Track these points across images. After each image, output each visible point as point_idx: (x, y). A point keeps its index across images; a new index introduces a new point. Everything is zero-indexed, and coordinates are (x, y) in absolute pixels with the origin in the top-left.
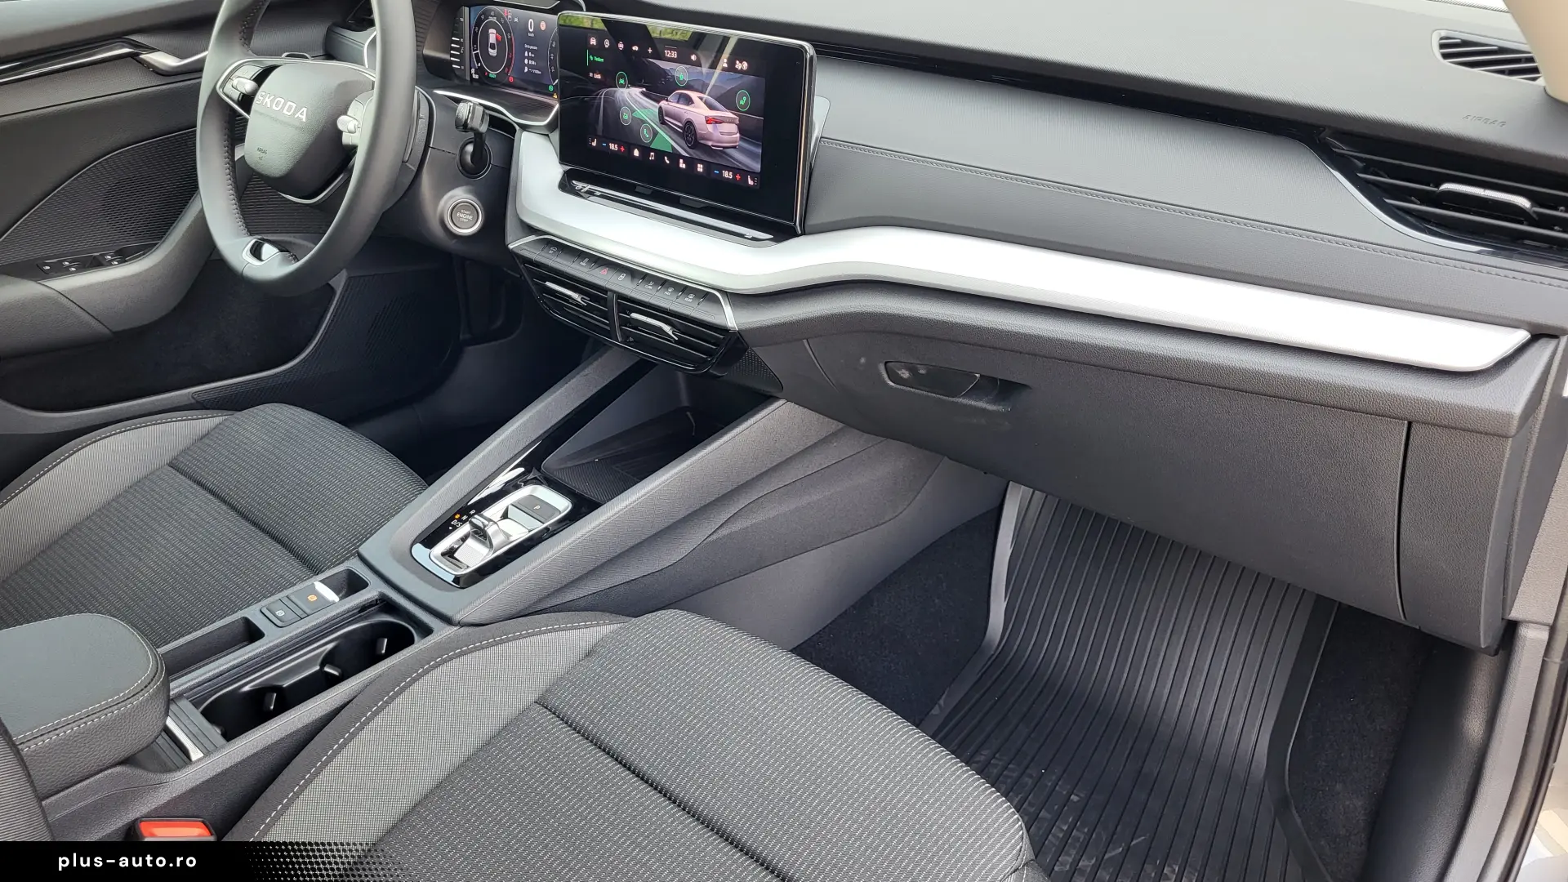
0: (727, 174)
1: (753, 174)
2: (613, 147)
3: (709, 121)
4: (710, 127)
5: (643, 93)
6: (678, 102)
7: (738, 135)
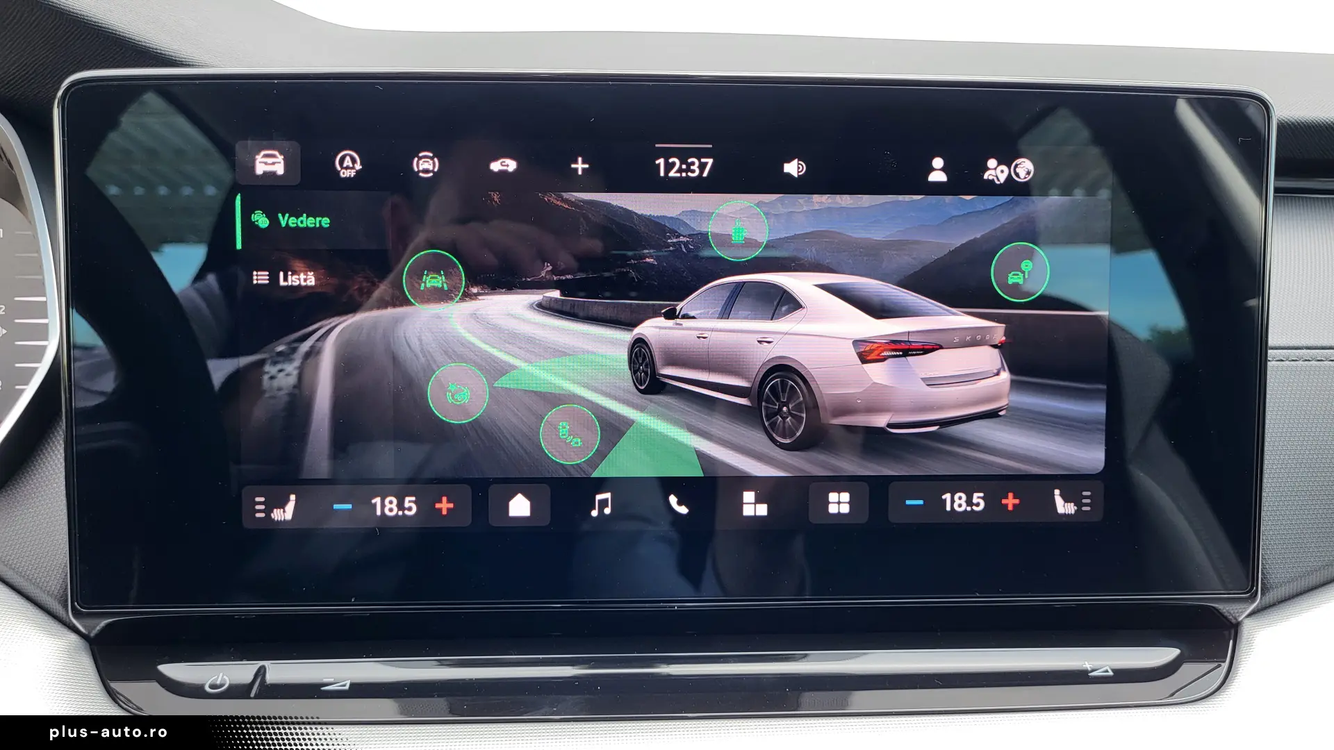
0: (957, 502)
1: (1072, 482)
2: (388, 506)
3: (868, 352)
4: (878, 373)
5: (545, 307)
6: (725, 314)
7: (1005, 376)
